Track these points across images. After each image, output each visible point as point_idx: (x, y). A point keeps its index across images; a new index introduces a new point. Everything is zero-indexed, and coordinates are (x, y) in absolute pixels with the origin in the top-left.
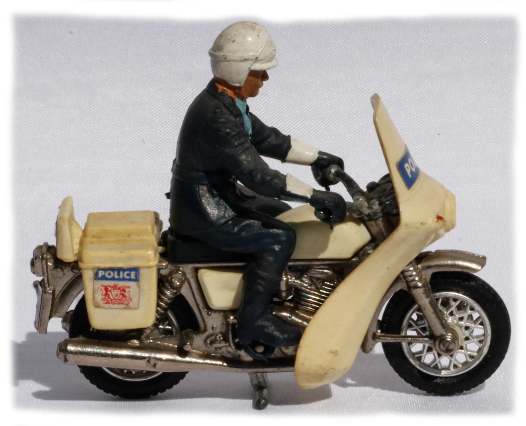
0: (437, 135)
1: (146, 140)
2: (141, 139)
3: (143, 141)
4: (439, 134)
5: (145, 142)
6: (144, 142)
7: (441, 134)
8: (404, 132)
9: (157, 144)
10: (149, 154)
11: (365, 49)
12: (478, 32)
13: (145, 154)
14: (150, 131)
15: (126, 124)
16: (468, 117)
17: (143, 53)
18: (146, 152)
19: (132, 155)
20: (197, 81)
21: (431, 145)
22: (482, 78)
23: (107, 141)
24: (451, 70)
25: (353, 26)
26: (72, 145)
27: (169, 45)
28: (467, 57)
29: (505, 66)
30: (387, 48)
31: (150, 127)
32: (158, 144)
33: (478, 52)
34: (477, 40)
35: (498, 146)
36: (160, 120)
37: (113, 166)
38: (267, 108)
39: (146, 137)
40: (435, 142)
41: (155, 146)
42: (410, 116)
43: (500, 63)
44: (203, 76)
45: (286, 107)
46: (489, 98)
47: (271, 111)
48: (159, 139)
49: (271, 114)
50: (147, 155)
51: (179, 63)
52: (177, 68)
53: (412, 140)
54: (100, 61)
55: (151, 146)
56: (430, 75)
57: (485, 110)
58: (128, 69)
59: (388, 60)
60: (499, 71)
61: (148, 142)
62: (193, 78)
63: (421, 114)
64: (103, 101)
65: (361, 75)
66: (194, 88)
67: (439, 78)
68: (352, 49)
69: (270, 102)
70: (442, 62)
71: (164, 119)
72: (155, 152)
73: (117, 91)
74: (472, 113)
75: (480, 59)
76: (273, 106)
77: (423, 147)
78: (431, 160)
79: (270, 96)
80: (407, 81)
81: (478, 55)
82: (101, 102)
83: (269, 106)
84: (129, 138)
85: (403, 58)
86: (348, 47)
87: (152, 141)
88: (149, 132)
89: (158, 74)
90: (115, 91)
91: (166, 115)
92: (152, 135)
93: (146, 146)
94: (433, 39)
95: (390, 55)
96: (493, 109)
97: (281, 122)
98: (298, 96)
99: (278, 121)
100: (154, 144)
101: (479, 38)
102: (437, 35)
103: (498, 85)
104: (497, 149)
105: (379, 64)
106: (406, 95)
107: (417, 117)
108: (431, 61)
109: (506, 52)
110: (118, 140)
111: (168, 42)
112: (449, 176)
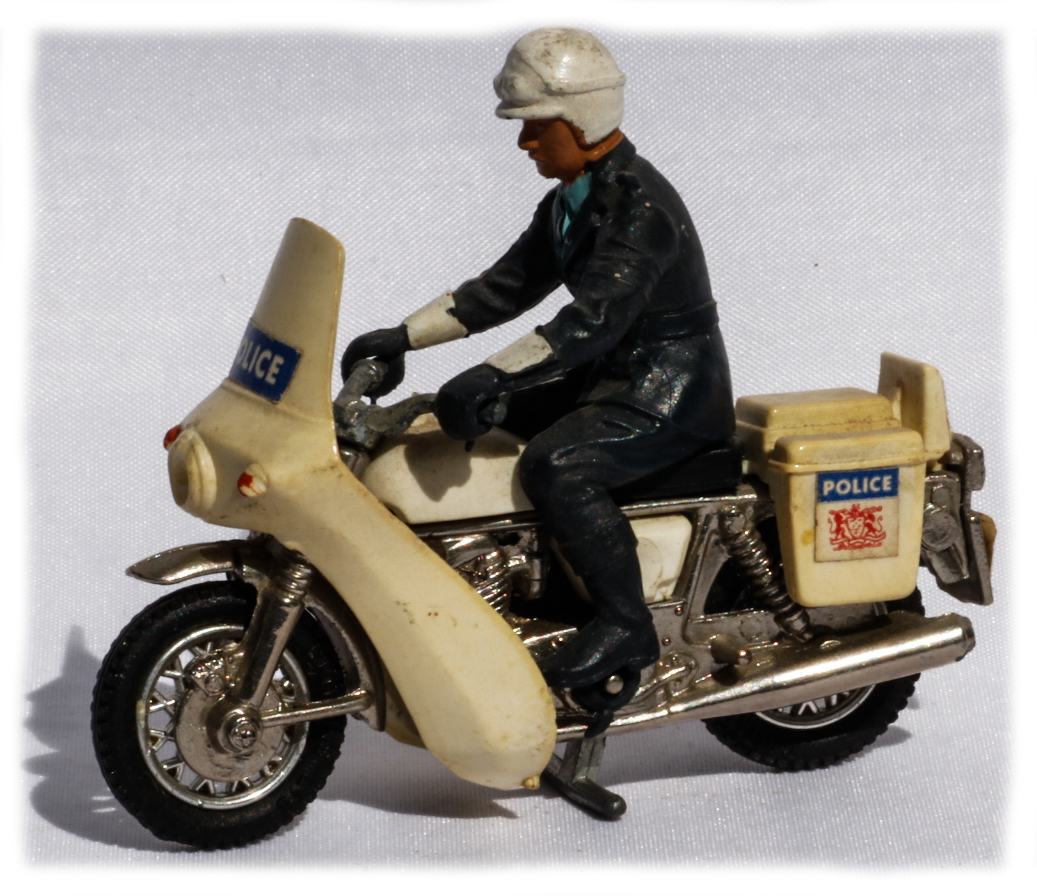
0: (813, 265)
1: (228, 276)
2: (218, 274)
3: (222, 277)
4: (816, 265)
5: (227, 279)
6: (224, 279)
7: (820, 265)
8: (747, 260)
9: (250, 284)
10: (234, 304)
11: (669, 94)
12: (895, 60)
13: (225, 303)
14: (236, 257)
15: (188, 244)
16: (875, 231)
17: (223, 101)
18: (229, 301)
19: (200, 305)
20: (332, 157)
21: (801, 287)
22: (902, 153)
23: (150, 277)
24: (841, 137)
25: (644, 48)
26: (78, 286)
27: (275, 86)
28: (873, 111)
29: (948, 129)
30: (712, 91)
31: (235, 251)
32: (253, 284)
33: (894, 101)
34: (892, 76)
35: (935, 289)
36: (256, 235)
37: (162, 327)
38: (471, 212)
39: (228, 270)
40: (809, 280)
41: (246, 287)
42: (758, 228)
43: (939, 123)
44: (344, 148)
45: (509, 210)
46: (916, 193)
47: (480, 218)
48: (254, 275)
49: (480, 224)
50: (230, 307)
51: (295, 122)
52: (291, 132)
53: (762, 277)
54: (137, 118)
55: (237, 288)
56: (799, 146)
57: (909, 217)
58: (192, 134)
59: (715, 116)
60: (936, 138)
61: (232, 279)
62: (323, 152)
63: (780, 224)
64: (142, 197)
65: (661, 146)
66: (326, 173)
67: (816, 151)
68: (643, 95)
69: (479, 199)
70: (822, 120)
71: (265, 234)
72: (247, 300)
73: (170, 177)
74: (882, 222)
75: (900, 115)
76: (484, 208)
77: (784, 290)
78: (800, 316)
79: (477, 187)
80: (752, 158)
81: (895, 107)
82: (138, 200)
83: (475, 208)
84: (194, 271)
85: (744, 112)
86: (634, 90)
87: (241, 278)
88: (235, 260)
89: (253, 143)
90: (166, 177)
91: (269, 225)
92: (240, 267)
93: (229, 288)
94: (806, 74)
95: (718, 107)
96: (925, 214)
97: (499, 241)
98: (534, 187)
99: (494, 238)
100: (245, 284)
101: (896, 73)
102: (814, 68)
103: (934, 167)
104: (932, 295)
105: (698, 123)
106: (750, 186)
107: (772, 230)
108: (801, 118)
109: (950, 101)
110: (172, 276)
111: (274, 80)
112: (836, 347)
